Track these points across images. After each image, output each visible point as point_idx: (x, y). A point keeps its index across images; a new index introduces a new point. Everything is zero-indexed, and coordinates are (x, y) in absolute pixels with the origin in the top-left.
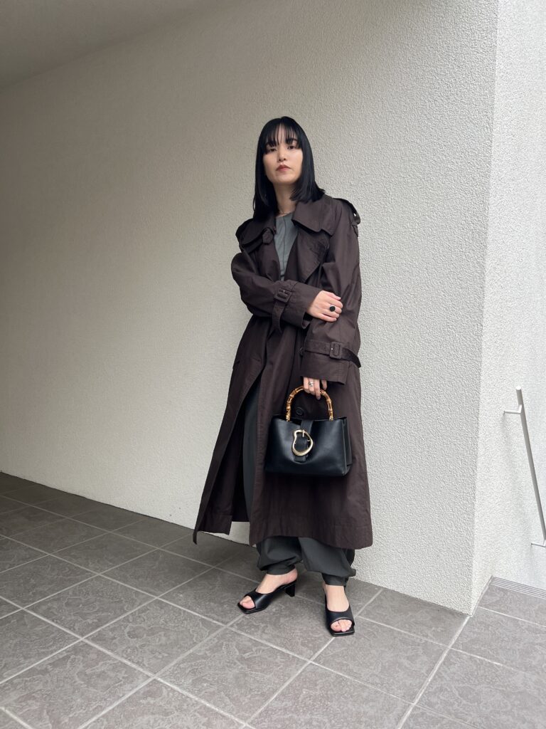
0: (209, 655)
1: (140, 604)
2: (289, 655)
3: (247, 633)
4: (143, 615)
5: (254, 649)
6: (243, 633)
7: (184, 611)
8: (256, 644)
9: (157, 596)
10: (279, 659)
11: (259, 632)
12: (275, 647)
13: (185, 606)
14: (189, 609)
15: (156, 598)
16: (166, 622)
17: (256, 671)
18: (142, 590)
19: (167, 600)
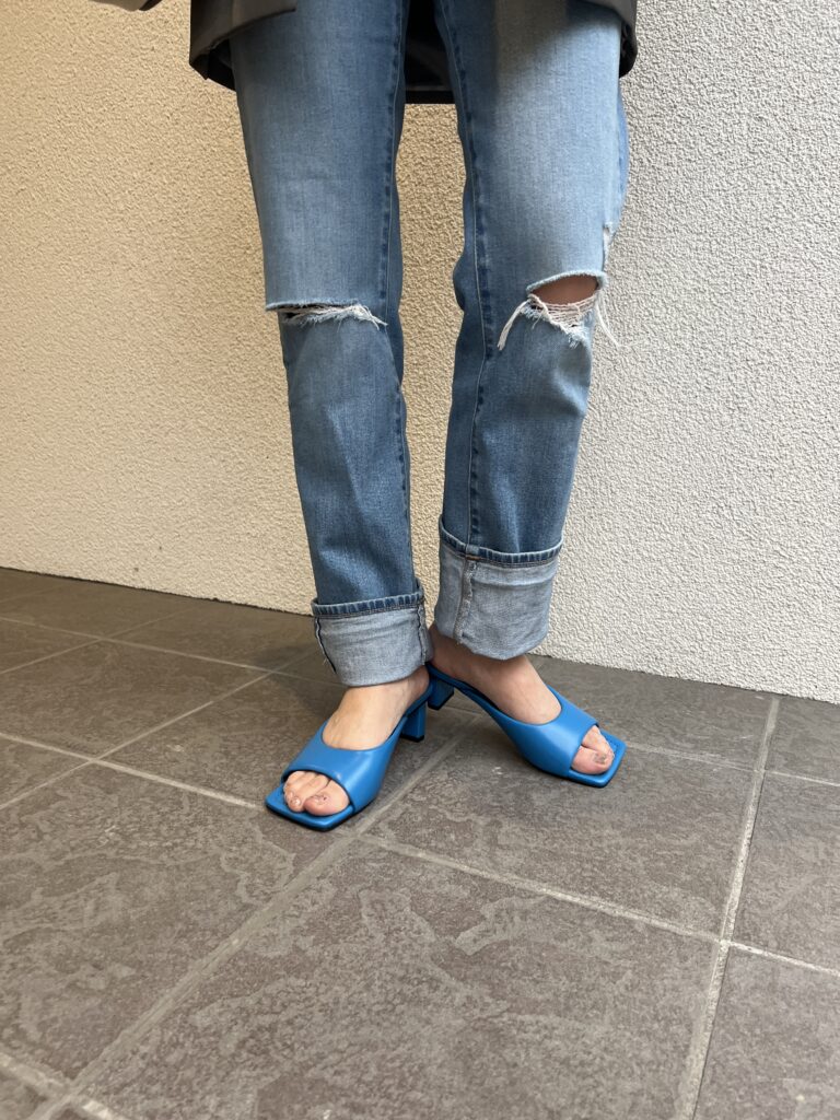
0: (312, 952)
1: (30, 783)
2: (630, 923)
3: (438, 851)
4: (35, 817)
5: (488, 910)
6: (421, 855)
7: (193, 796)
8: (487, 890)
9: (93, 754)
10: (601, 944)
11: (480, 845)
12: (560, 895)
13: (194, 779)
14: (207, 786)
15: (91, 760)
16: (127, 838)
17: (534, 1007)
18: (43, 741)
19: (128, 764)
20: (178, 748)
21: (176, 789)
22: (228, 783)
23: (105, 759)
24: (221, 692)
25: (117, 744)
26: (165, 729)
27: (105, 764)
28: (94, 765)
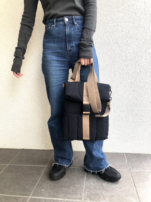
20: (43, 190)
21: (49, 200)
22: (57, 196)
23: (32, 196)
24: (41, 174)
25: (32, 192)
26: (37, 186)
27: (33, 197)
28: (31, 198)
